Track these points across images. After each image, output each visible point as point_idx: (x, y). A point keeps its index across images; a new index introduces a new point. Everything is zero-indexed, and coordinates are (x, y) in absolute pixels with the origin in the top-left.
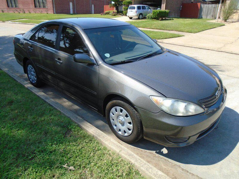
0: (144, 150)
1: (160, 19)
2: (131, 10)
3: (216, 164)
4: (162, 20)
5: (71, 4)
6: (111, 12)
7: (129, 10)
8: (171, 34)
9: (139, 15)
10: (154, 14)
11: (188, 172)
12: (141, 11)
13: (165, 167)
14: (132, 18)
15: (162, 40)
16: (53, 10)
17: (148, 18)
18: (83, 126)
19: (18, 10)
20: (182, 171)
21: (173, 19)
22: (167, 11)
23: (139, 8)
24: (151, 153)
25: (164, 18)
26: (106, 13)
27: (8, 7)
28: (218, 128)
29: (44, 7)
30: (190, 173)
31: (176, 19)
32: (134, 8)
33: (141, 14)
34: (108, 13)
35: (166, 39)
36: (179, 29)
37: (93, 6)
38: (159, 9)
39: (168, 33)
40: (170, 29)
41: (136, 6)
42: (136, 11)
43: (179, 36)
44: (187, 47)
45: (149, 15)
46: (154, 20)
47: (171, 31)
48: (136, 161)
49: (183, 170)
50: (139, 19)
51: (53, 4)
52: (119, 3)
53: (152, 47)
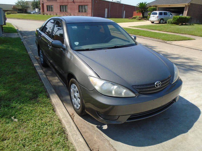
0: (88, 123)
1: (180, 24)
2: (153, 15)
3: (144, 147)
4: (182, 25)
5: (106, 10)
6: (138, 16)
7: (151, 15)
8: (182, 37)
9: (160, 20)
10: (174, 19)
11: (113, 147)
12: (163, 17)
13: (96, 139)
14: (154, 22)
15: (171, 42)
16: (92, 14)
17: (168, 23)
18: (51, 97)
19: (67, 14)
20: (108, 145)
21: (193, 25)
22: (187, 17)
23: (160, 14)
24: (92, 126)
25: (184, 24)
26: (134, 18)
27: (61, 11)
28: (169, 119)
29: (85, 12)
30: (114, 148)
31: (197, 25)
32: (156, 14)
33: (162, 19)
34: (135, 18)
35: (175, 41)
36: (193, 33)
37: (125, 12)
38: (181, 15)
39: (179, 36)
40: (183, 32)
41: (158, 12)
42: (158, 17)
43: (189, 39)
44: (194, 49)
45: (169, 20)
46: (173, 24)
47: (185, 35)
48: (70, 127)
49: (110, 144)
50: (160, 23)
51: (92, 9)
52: (145, 10)
53: (129, 42)
